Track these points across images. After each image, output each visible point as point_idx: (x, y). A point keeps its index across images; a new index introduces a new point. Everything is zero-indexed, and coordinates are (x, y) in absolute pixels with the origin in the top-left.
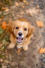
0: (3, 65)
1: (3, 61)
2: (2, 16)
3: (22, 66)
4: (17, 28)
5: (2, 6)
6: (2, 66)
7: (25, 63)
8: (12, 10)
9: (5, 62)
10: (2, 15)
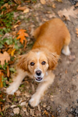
0: (21, 100)
1: (21, 93)
2: (19, 21)
3: (53, 102)
4: (32, 64)
5: (18, 5)
6: (20, 102)
7: (58, 98)
8: (35, 11)
9: (25, 96)
10: (17, 19)
